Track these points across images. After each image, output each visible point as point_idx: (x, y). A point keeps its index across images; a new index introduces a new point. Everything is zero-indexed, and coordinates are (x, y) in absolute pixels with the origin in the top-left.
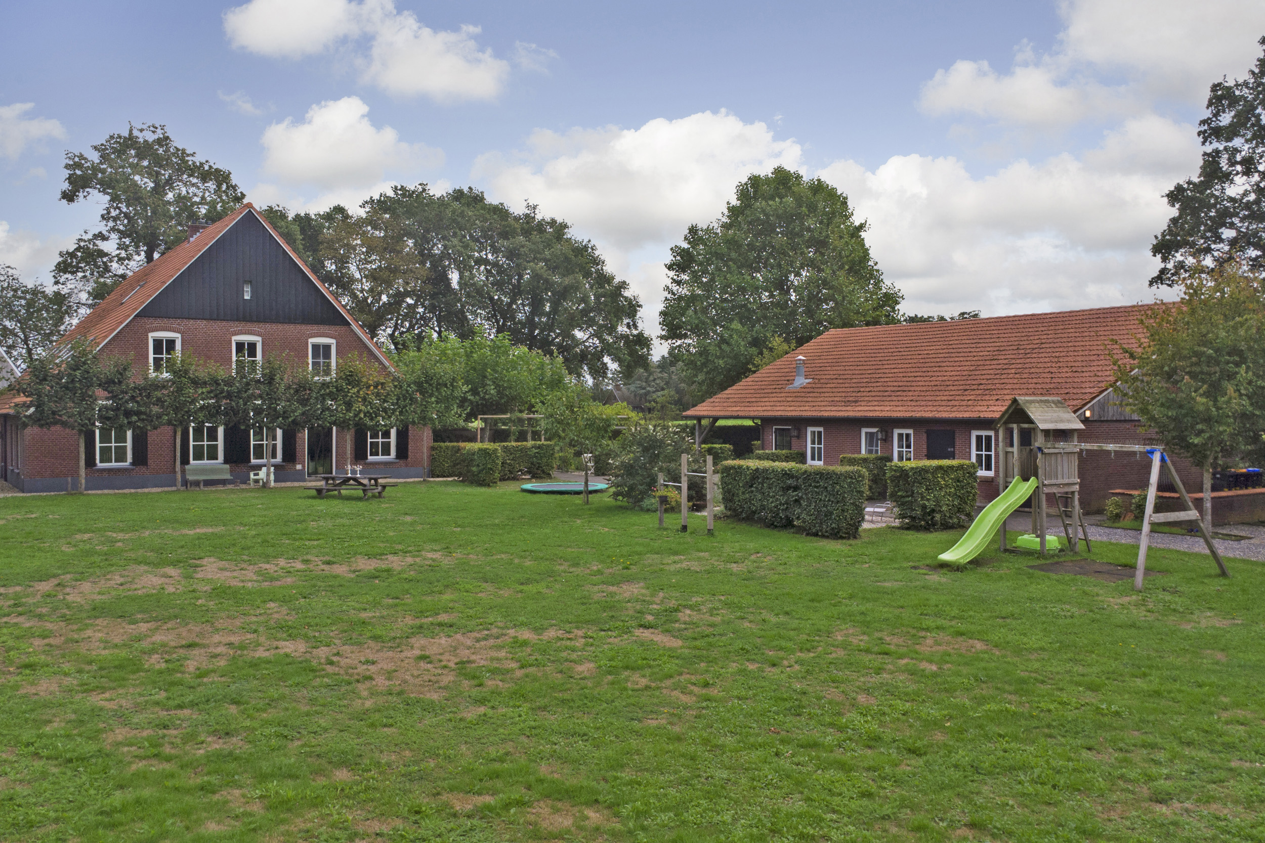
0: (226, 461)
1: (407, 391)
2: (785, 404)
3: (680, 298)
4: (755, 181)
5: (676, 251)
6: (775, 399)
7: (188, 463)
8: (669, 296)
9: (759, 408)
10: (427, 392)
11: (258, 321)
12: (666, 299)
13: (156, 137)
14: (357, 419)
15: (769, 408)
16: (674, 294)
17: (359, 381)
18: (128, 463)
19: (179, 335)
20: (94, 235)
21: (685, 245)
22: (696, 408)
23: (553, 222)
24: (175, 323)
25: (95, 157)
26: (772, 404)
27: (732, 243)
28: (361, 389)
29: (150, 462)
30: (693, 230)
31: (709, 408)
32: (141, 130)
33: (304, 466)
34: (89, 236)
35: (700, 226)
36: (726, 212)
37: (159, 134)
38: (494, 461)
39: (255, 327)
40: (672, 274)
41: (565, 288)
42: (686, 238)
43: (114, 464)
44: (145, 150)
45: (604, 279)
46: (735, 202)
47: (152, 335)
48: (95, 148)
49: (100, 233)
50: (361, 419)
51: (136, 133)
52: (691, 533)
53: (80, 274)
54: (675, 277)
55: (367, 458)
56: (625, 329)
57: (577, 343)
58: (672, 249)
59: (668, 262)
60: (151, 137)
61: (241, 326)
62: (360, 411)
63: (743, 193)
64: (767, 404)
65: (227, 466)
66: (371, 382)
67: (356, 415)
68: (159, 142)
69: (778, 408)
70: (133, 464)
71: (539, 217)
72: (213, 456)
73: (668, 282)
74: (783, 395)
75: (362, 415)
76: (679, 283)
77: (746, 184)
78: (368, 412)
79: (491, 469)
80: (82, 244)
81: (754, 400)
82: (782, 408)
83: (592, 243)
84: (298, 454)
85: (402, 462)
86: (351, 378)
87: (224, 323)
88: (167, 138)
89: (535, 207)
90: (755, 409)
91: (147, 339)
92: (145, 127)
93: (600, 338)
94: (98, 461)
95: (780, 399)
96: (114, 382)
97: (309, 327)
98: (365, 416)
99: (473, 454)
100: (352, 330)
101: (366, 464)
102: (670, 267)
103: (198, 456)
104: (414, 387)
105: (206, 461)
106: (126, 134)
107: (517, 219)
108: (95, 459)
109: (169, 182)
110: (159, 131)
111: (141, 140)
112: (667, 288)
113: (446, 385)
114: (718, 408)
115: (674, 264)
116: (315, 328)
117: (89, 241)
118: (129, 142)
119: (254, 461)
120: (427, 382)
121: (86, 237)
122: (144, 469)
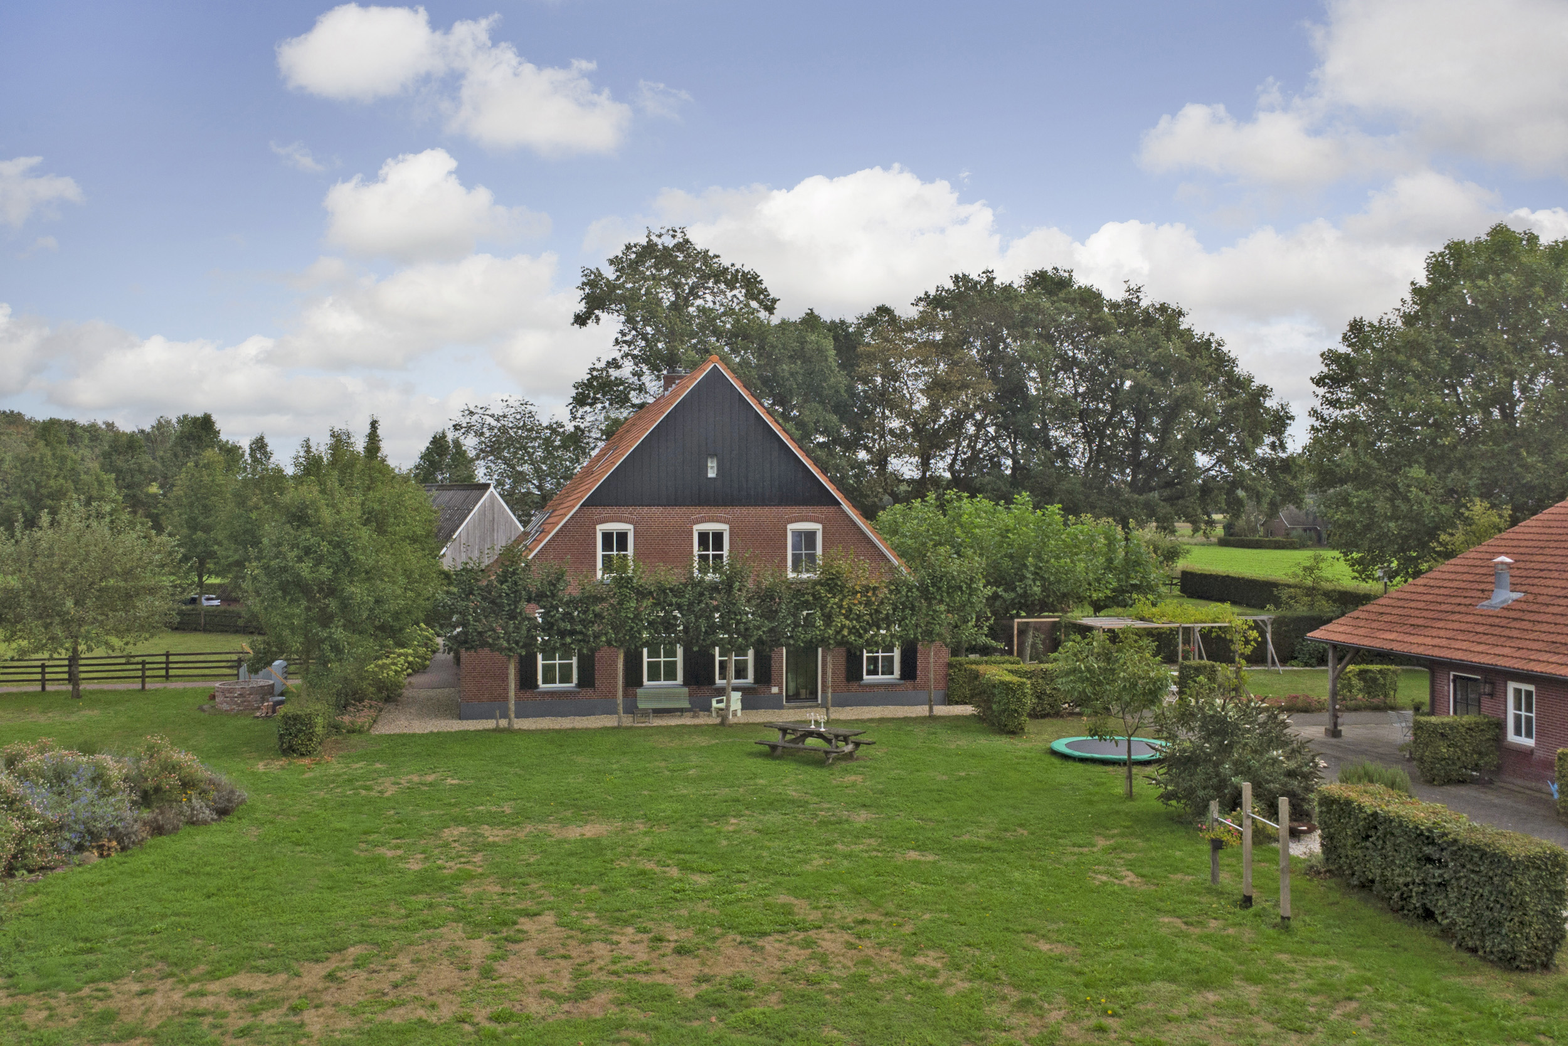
0: (686, 683)
1: (907, 596)
2: (1471, 637)
3: (1336, 425)
4: (1456, 249)
5: (1330, 357)
6: (1456, 626)
7: (640, 684)
8: (1317, 424)
9: (1428, 641)
10: (935, 598)
11: (725, 505)
12: (1313, 428)
13: (675, 241)
14: (839, 637)
15: (1444, 642)
16: (1324, 420)
17: (843, 587)
18: (573, 685)
19: (631, 527)
20: (608, 362)
21: (1343, 349)
22: (1329, 627)
23: (1163, 308)
24: (626, 511)
25: (610, 273)
26: (1450, 634)
27: (1414, 347)
28: (845, 597)
29: (597, 683)
30: (1356, 327)
31: (1349, 629)
32: (660, 236)
33: (781, 690)
34: (602, 364)
35: (1367, 319)
36: (1408, 297)
37: (679, 239)
38: (1019, 700)
39: (720, 512)
40: (1321, 391)
41: (1177, 400)
42: (1345, 338)
43: (557, 686)
44: (664, 257)
45: (1236, 384)
46: (1423, 282)
47: (601, 528)
48: (611, 262)
49: (614, 359)
50: (844, 636)
51: (654, 239)
52: (1255, 915)
53: (599, 406)
54: (1328, 395)
55: (861, 678)
56: (1268, 450)
57: (1197, 472)
58: (1322, 355)
59: (1315, 374)
60: (670, 242)
61: (704, 511)
62: (843, 626)
63: (1436, 267)
64: (1442, 633)
65: (686, 690)
66: (858, 588)
67: (838, 633)
68: (679, 247)
69: (1458, 645)
70: (579, 685)
71: (1144, 304)
72: (671, 674)
73: (1317, 403)
74: (1470, 618)
75: (845, 632)
76: (1334, 403)
77: (1441, 254)
78: (854, 627)
79: (1016, 711)
80: (595, 373)
81: (1421, 622)
82: (1465, 645)
83: (1217, 337)
84: (774, 675)
85: (909, 683)
86: (832, 583)
87: (684, 509)
88: (687, 241)
89: (1138, 290)
90: (1420, 640)
91: (595, 533)
92: (663, 231)
93: (1229, 465)
94: (540, 681)
95: (1464, 627)
96: (547, 596)
97: (788, 509)
98: (850, 633)
99: (994, 686)
100: (844, 512)
101: (860, 686)
102: (1319, 381)
103: (654, 675)
104: (916, 593)
105: (662, 682)
106: (644, 241)
107: (1114, 306)
108: (536, 680)
109: (693, 292)
110: (679, 235)
111: (660, 247)
112: (1314, 413)
113: (960, 588)
114: (1361, 631)
115: (1326, 377)
116: (795, 511)
117: (602, 370)
118: (649, 249)
119: (719, 682)
120: (933, 585)
121: (599, 366)
122: (590, 691)
